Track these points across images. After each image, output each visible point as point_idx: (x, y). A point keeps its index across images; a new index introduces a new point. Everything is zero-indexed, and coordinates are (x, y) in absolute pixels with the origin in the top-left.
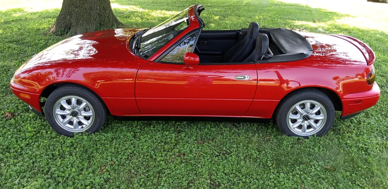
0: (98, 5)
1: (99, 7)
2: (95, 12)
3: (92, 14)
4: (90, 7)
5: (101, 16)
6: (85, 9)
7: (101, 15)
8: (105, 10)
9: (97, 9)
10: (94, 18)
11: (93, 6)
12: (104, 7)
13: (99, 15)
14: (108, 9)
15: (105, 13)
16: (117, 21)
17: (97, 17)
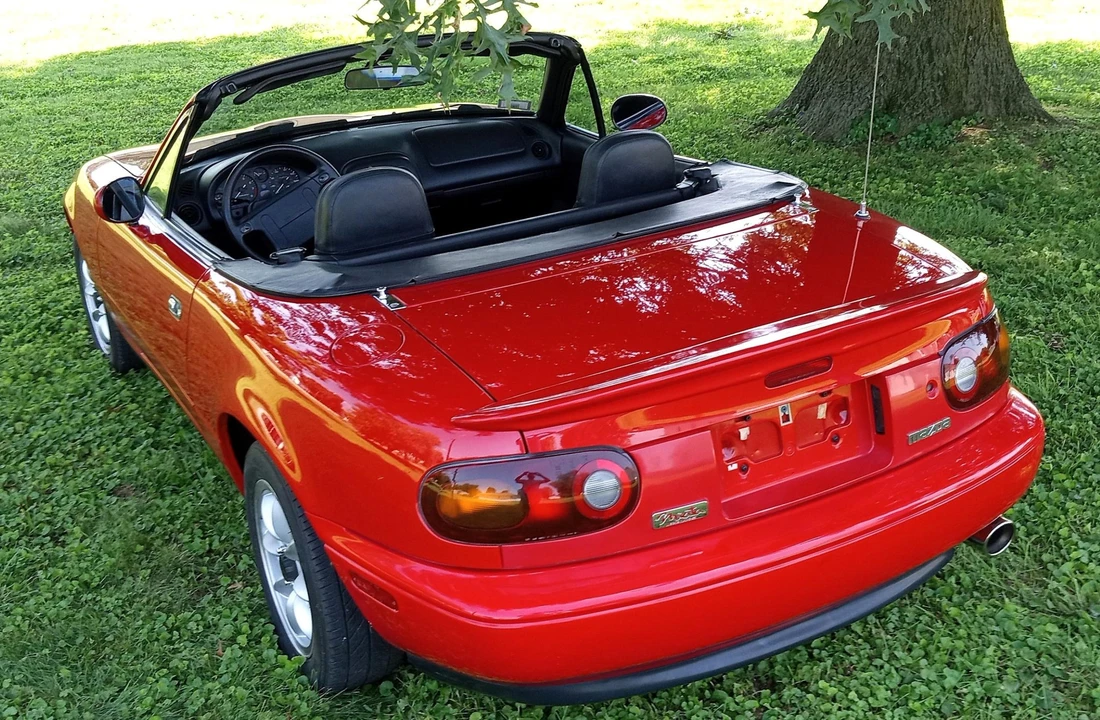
1: (908, 37)
6: (857, 42)
7: (910, 70)
8: (932, 53)
12: (929, 40)
13: (899, 71)
14: (957, 51)
15: (929, 63)
16: (1014, 101)
17: (889, 76)
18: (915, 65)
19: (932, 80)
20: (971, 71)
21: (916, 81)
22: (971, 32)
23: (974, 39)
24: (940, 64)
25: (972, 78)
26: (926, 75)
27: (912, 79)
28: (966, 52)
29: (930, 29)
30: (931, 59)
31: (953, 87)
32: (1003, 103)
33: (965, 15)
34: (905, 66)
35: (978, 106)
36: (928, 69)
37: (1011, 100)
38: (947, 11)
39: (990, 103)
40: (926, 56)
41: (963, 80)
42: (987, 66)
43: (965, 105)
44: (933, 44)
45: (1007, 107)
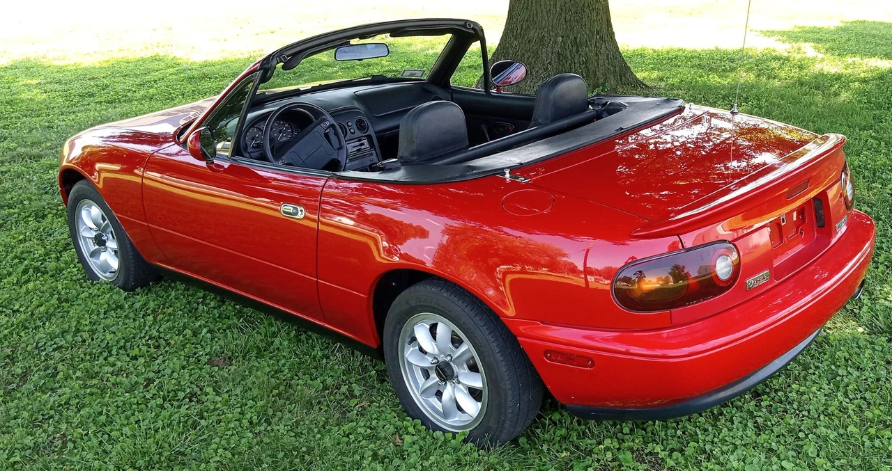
0: (560, 32)
1: (563, 37)
2: (549, 49)
3: (542, 54)
4: (540, 36)
5: (564, 61)
6: (529, 41)
7: (566, 58)
8: (578, 47)
9: (556, 42)
10: (544, 65)
11: (546, 35)
12: (576, 38)
13: (559, 59)
14: (591, 45)
15: (577, 53)
16: (624, 76)
17: (553, 62)
18: (568, 55)
19: (580, 64)
20: (600, 57)
21: (570, 65)
22: (598, 34)
23: (600, 37)
24: (583, 53)
25: (601, 62)
26: (576, 61)
27: (568, 64)
28: (596, 46)
29: (575, 32)
30: (577, 51)
31: (591, 68)
32: (619, 77)
33: (594, 21)
34: (562, 55)
35: (605, 80)
36: (577, 57)
37: (622, 75)
38: (584, 20)
39: (612, 78)
40: (574, 49)
41: (596, 64)
42: (608, 55)
43: (598, 79)
44: (578, 40)
45: (621, 79)
